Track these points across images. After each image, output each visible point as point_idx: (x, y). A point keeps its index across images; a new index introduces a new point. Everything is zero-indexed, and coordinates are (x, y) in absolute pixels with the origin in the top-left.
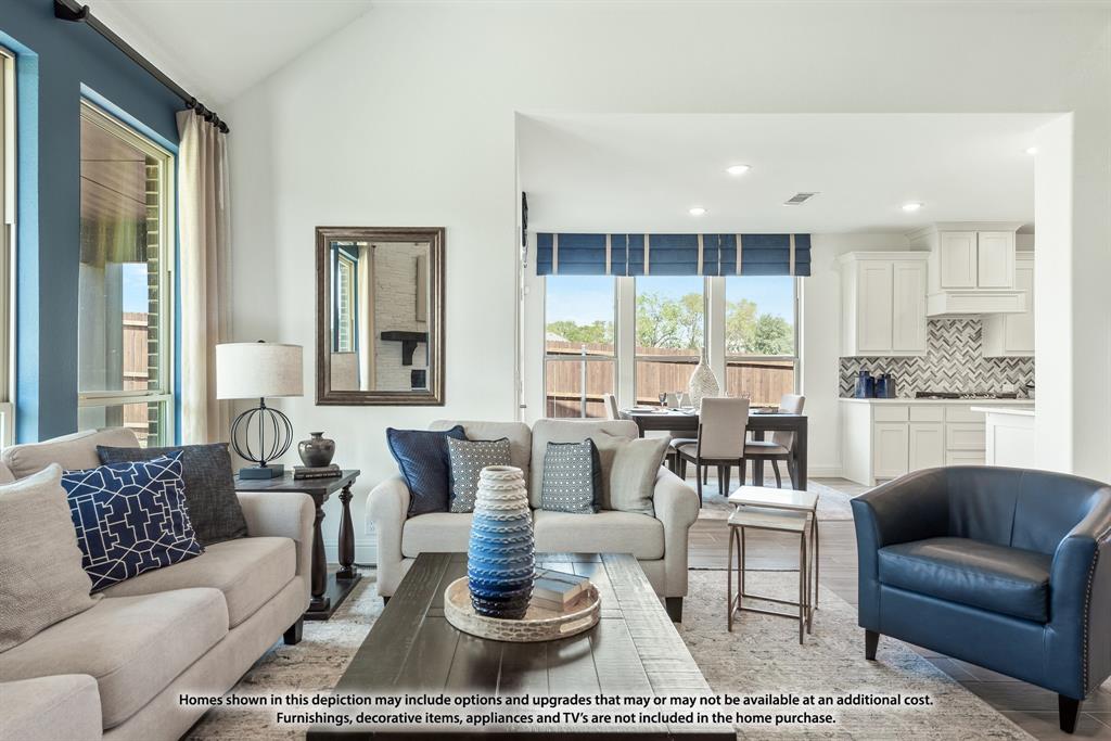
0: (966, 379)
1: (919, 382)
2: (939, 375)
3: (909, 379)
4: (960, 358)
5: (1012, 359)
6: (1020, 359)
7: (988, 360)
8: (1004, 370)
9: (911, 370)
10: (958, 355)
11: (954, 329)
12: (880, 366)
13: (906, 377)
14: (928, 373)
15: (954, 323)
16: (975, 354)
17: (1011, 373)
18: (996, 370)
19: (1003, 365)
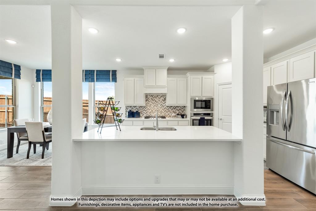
0: (161, 112)
1: (148, 113)
2: (154, 111)
3: (145, 112)
4: (160, 106)
5: (174, 106)
6: (177, 106)
7: (168, 107)
8: (172, 109)
9: (146, 109)
10: (159, 105)
11: (158, 98)
12: (137, 108)
13: (144, 111)
14: (151, 110)
15: (158, 96)
16: (164, 105)
17: (174, 110)
18: (170, 109)
19: (172, 108)
